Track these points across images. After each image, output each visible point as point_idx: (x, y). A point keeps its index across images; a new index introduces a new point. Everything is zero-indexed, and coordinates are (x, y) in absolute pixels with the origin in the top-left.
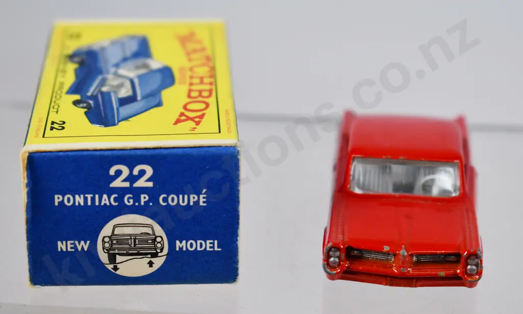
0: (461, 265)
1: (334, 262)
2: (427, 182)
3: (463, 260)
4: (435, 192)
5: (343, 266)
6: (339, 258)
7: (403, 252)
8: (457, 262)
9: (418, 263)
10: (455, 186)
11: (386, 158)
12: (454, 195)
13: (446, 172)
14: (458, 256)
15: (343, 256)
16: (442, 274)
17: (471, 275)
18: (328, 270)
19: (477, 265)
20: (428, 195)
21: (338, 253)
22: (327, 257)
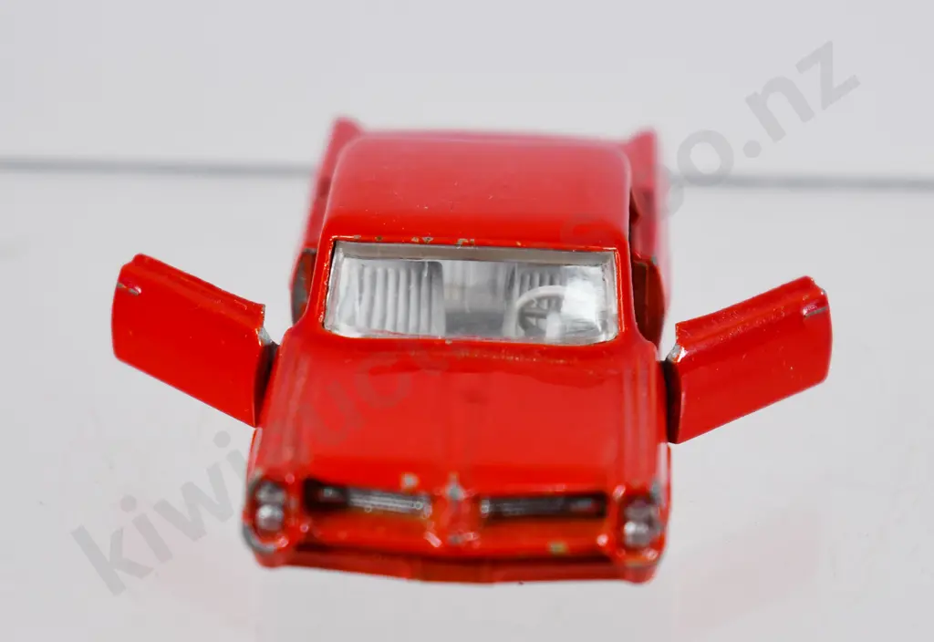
0: (608, 523)
1: (271, 520)
2: (529, 303)
3: (612, 512)
4: (552, 332)
5: (296, 529)
6: (285, 508)
7: (455, 491)
8: (599, 515)
9: (497, 518)
10: (604, 314)
11: (421, 242)
12: (603, 338)
13: (585, 277)
14: (601, 498)
15: (294, 503)
16: (558, 547)
17: (634, 551)
18: (256, 542)
19: (650, 522)
20: (532, 340)
21: (280, 496)
22: (253, 506)
